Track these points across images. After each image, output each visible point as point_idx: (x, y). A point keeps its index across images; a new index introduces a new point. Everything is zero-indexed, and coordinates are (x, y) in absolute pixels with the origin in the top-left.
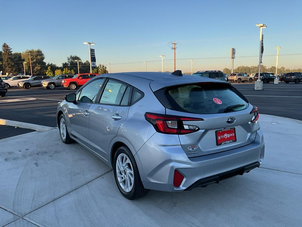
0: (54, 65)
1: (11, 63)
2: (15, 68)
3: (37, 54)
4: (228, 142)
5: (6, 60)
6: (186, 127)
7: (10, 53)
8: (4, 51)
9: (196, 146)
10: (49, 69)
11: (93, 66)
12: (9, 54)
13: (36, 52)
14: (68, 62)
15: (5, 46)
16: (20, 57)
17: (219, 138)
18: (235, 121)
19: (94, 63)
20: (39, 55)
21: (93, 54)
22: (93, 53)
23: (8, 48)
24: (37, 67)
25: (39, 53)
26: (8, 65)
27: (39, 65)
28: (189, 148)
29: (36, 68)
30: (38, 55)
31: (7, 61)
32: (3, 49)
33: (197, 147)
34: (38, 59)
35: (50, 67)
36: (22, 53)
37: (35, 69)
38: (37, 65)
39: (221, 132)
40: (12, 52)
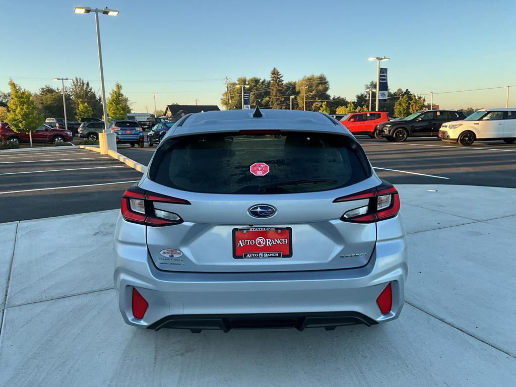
0: (343, 99)
1: (280, 98)
2: (285, 106)
3: (319, 82)
4: (266, 255)
5: (274, 94)
6: (160, 214)
7: (280, 83)
8: (273, 80)
9: (177, 251)
10: (324, 106)
11: (382, 98)
12: (278, 84)
13: (317, 78)
14: (366, 93)
15: (275, 73)
16: (295, 88)
17: (241, 244)
18: (276, 213)
19: (383, 93)
20: (321, 83)
21: (384, 78)
22: (384, 76)
23: (278, 75)
24: (316, 103)
25: (322, 81)
26: (277, 101)
27: (319, 99)
28: (164, 253)
29: (314, 105)
30: (319, 84)
31: (276, 95)
32: (272, 77)
33: (180, 254)
34: (320, 90)
35: (325, 102)
36: (297, 81)
37: (313, 107)
38: (317, 99)
39: (245, 231)
40: (282, 81)
